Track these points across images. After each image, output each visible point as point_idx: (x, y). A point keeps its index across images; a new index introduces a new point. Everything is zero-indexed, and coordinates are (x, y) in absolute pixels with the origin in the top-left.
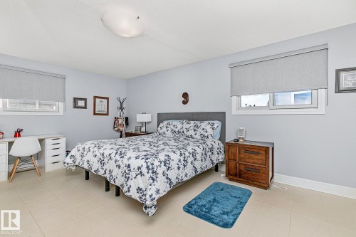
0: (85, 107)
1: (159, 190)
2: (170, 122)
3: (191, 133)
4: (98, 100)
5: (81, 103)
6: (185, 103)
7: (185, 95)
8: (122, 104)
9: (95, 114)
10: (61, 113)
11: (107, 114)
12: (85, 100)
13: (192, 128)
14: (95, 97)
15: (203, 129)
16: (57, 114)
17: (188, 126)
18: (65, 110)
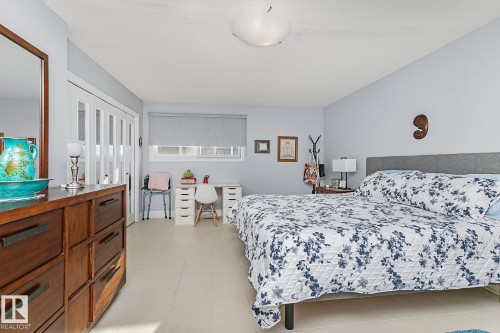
0: (268, 151)
1: (281, 291)
2: (384, 173)
3: (423, 197)
4: (282, 141)
5: (263, 147)
6: (418, 136)
7: (421, 121)
8: (314, 145)
9: (279, 160)
10: (243, 159)
11: (295, 160)
12: (268, 142)
13: (426, 188)
14: (280, 138)
15: (455, 193)
16: (239, 160)
17: (417, 183)
18: (246, 156)
